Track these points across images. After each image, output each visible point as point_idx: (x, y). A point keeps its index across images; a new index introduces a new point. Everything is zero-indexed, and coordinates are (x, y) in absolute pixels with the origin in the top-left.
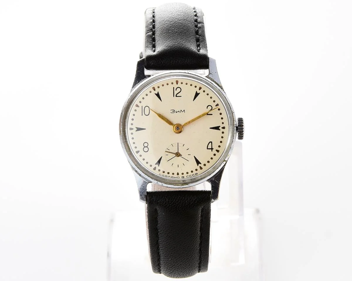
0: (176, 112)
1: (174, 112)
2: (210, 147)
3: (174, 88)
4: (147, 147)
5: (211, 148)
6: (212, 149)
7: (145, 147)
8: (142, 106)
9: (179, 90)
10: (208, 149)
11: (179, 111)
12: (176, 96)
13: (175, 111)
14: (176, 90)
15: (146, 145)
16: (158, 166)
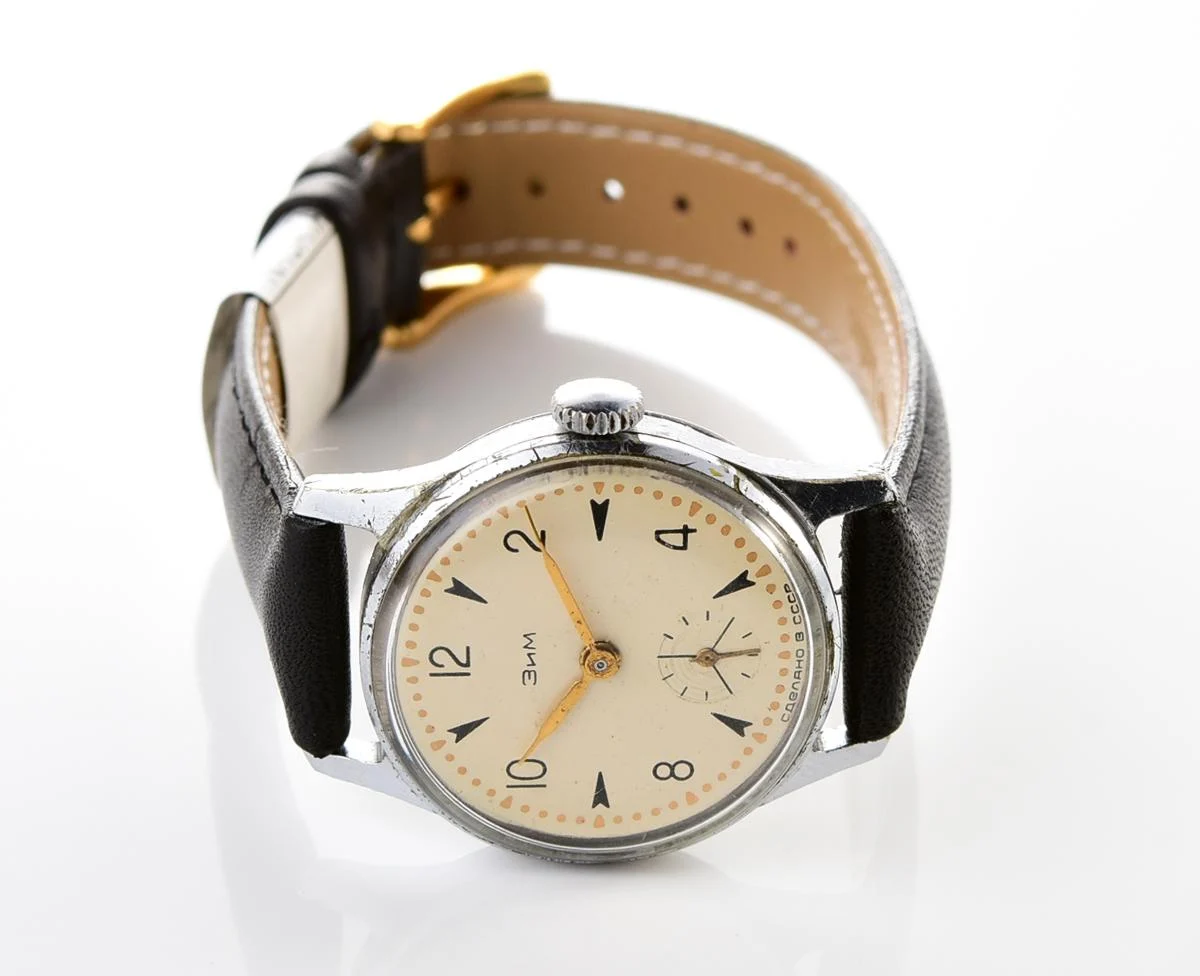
0: (533, 664)
1: (532, 673)
2: (678, 540)
3: (432, 675)
4: (672, 768)
5: (681, 535)
6: (686, 531)
7: (672, 774)
8: (508, 787)
9: (440, 657)
10: (684, 547)
11: (529, 655)
12: (467, 665)
13: (530, 668)
14: (442, 666)
15: (664, 771)
16: (749, 727)
